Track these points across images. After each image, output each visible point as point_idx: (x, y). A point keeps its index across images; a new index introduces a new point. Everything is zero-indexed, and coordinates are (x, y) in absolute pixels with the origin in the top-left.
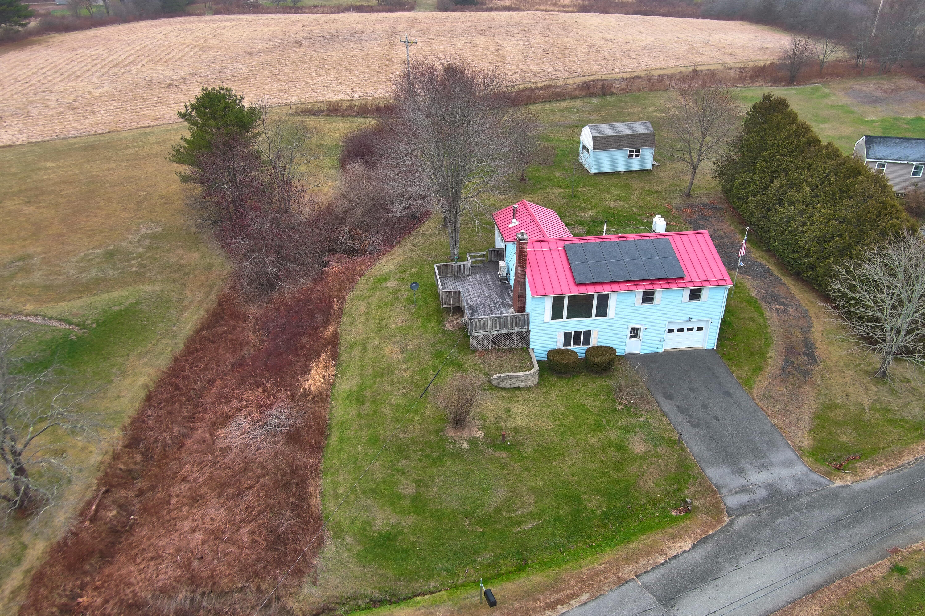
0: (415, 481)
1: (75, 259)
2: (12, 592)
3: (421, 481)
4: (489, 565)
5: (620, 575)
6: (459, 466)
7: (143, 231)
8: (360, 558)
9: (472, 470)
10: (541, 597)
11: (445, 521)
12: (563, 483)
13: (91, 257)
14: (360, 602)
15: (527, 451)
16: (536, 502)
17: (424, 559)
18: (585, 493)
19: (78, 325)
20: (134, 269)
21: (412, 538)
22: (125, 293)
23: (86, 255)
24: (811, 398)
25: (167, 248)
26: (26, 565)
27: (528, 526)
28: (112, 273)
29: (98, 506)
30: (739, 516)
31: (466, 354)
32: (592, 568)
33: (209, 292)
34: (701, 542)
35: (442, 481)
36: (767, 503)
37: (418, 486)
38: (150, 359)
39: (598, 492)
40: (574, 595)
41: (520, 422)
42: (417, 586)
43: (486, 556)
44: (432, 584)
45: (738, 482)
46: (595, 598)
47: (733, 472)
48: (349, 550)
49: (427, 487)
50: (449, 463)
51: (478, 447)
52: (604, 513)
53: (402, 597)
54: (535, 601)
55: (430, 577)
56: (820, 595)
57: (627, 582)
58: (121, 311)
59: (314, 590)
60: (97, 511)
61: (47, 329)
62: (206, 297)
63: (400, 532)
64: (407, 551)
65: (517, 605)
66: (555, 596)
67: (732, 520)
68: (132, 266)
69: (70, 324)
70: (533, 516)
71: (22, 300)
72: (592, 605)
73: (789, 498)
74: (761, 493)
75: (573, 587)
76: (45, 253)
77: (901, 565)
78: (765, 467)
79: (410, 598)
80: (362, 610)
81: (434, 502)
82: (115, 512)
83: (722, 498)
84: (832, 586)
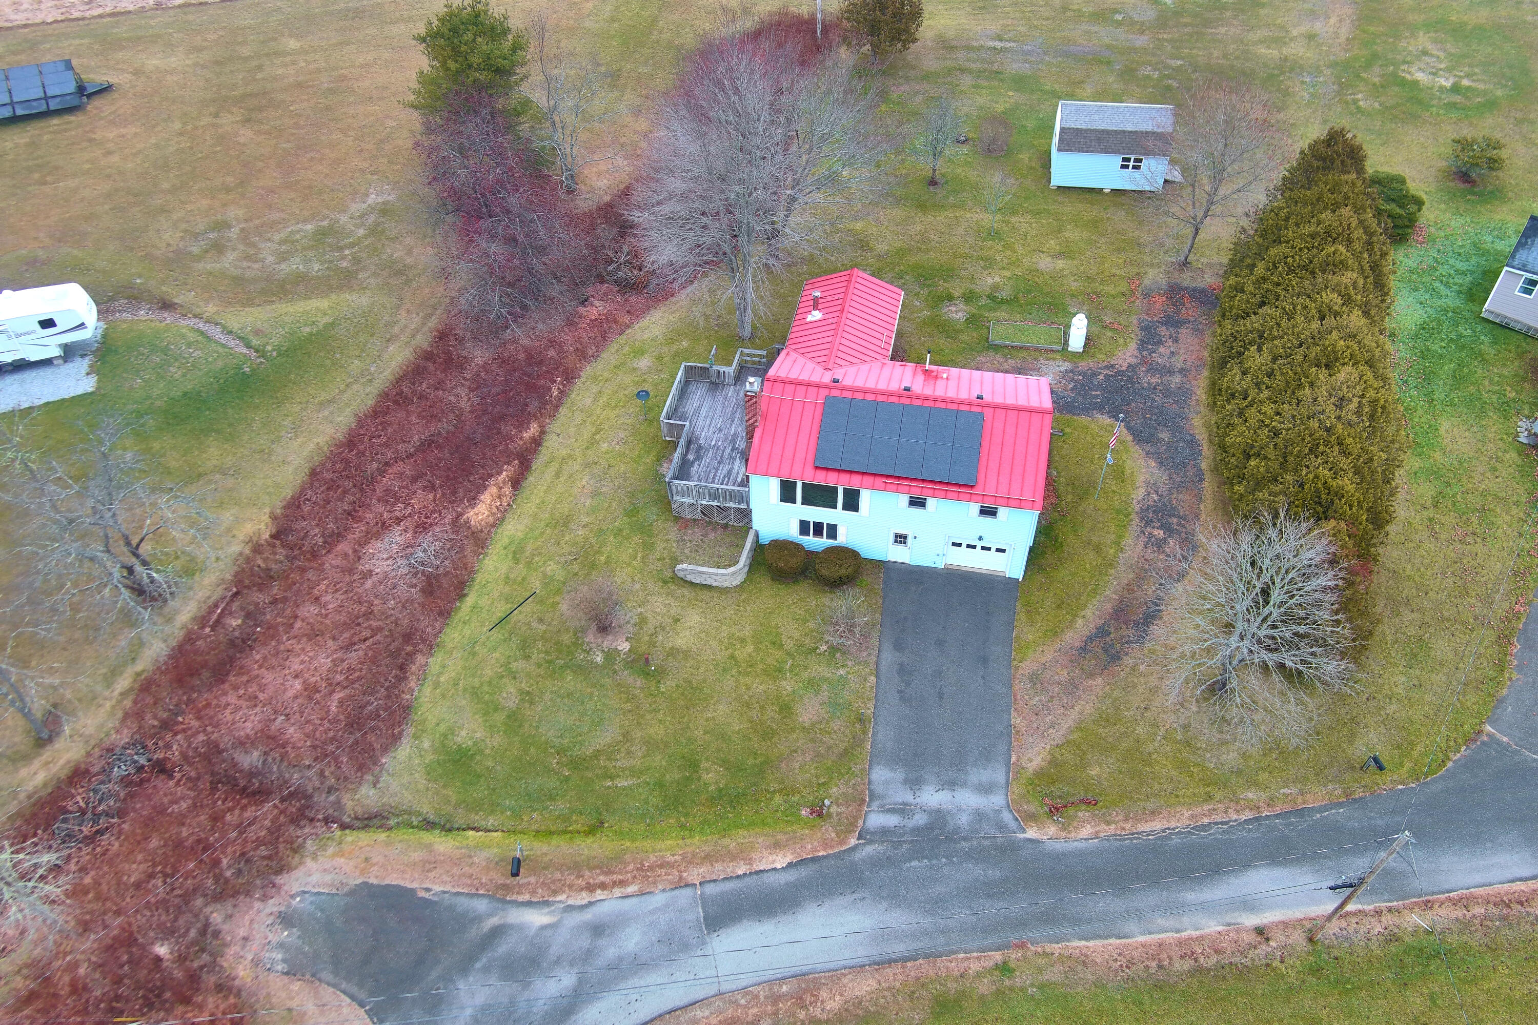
0: (521, 692)
1: (277, 238)
2: (121, 694)
3: (528, 693)
4: (559, 817)
5: (685, 874)
6: (579, 685)
7: (372, 199)
8: (429, 770)
9: (592, 694)
10: (587, 873)
11: (533, 751)
12: (689, 739)
13: (298, 237)
14: (414, 818)
15: (668, 685)
16: (643, 757)
17: (494, 790)
18: (707, 759)
19: (257, 351)
20: (345, 264)
21: (490, 764)
22: (324, 304)
23: (292, 232)
24: (1093, 697)
25: (395, 232)
26: (139, 667)
27: (621, 783)
28: (316, 267)
29: (222, 611)
30: (870, 842)
31: (666, 520)
32: (663, 857)
33: (429, 316)
34: (802, 862)
35: (551, 700)
36: (917, 836)
37: (522, 700)
38: (332, 413)
39: (724, 763)
40: (622, 883)
41: (683, 639)
42: (476, 818)
43: (561, 806)
44: (491, 822)
45: (903, 795)
46: (641, 894)
47: (906, 781)
48: (421, 756)
49: (531, 703)
50: (570, 678)
51: (613, 664)
52: (720, 790)
53: (456, 826)
54: (578, 877)
55: (492, 812)
56: (888, 970)
57: (687, 885)
58: (311, 334)
59: (372, 792)
60: (221, 616)
61: (221, 350)
62: (424, 324)
63: (481, 752)
64: (479, 776)
65: (558, 875)
66: (602, 878)
67: (858, 845)
68: (344, 258)
69: (249, 346)
70: (634, 772)
71: (206, 295)
72: (634, 900)
73: (953, 837)
74: (920, 819)
75: (627, 872)
76: (246, 221)
77: (1012, 965)
78: (952, 784)
79: (464, 830)
80: (413, 827)
81: (531, 725)
82: (240, 621)
83: (867, 813)
84: (909, 964)
